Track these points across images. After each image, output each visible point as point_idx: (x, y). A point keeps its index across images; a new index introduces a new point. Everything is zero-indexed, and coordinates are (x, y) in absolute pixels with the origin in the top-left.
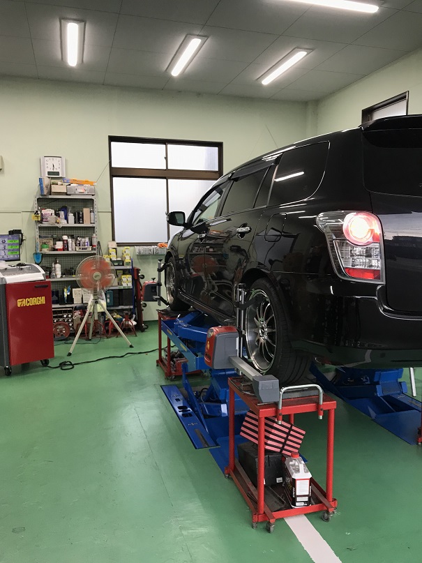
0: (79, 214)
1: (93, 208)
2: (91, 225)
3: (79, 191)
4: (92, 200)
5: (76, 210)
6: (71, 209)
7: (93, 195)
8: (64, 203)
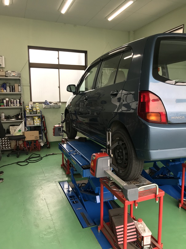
0: (12, 87)
1: (20, 84)
2: (19, 93)
3: (12, 75)
4: (19, 80)
5: (11, 85)
6: (8, 84)
7: (20, 77)
8: (4, 81)
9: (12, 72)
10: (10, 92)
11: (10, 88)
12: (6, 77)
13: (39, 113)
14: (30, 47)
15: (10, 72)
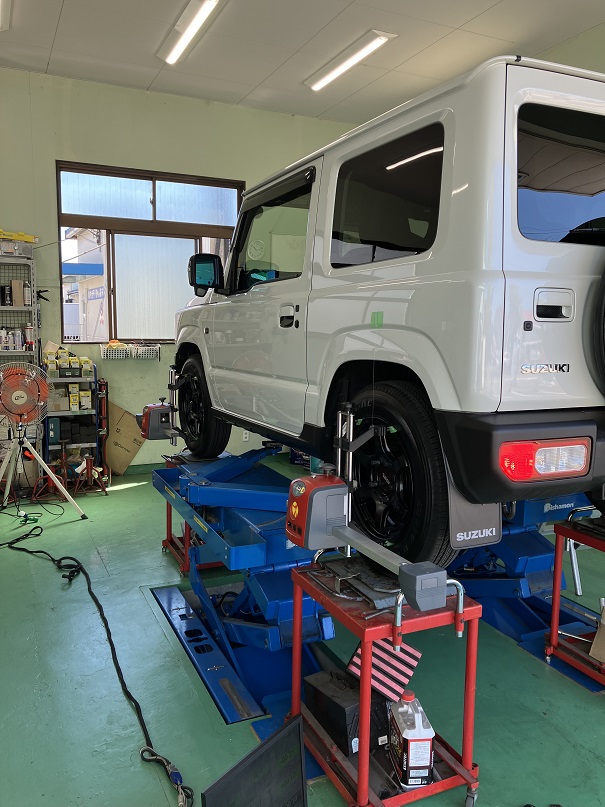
0: (3, 289)
2: (25, 309)
3: (5, 251)
7: (29, 259)
13: (88, 373)
14: (62, 166)
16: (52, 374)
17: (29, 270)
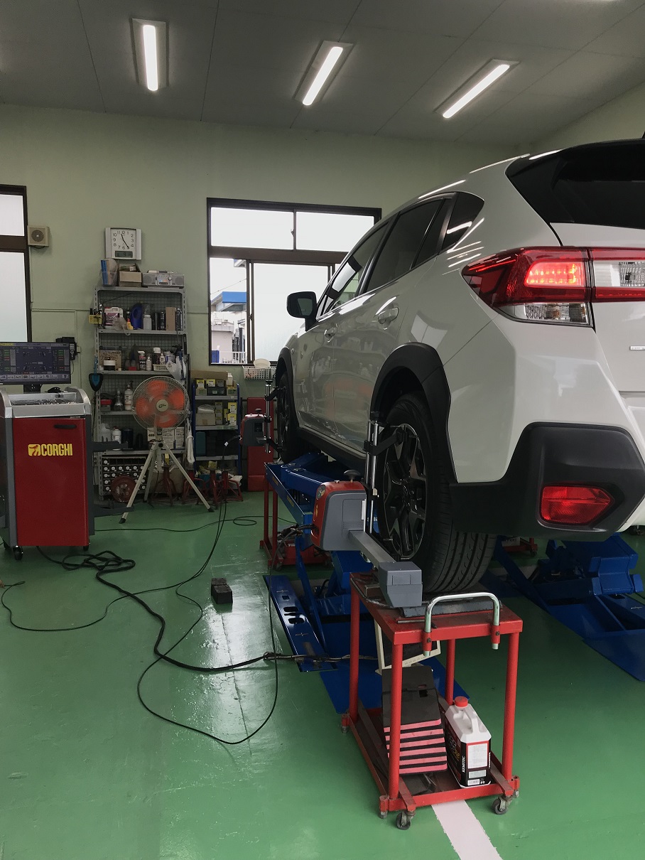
0: (159, 315)
2: (178, 333)
3: (160, 282)
5: (156, 309)
6: (147, 308)
7: (181, 288)
8: (139, 299)
9: (161, 275)
10: (153, 328)
11: (153, 317)
12: (143, 286)
13: (232, 392)
14: (212, 202)
15: (153, 275)
16: (201, 391)
17: (181, 298)
